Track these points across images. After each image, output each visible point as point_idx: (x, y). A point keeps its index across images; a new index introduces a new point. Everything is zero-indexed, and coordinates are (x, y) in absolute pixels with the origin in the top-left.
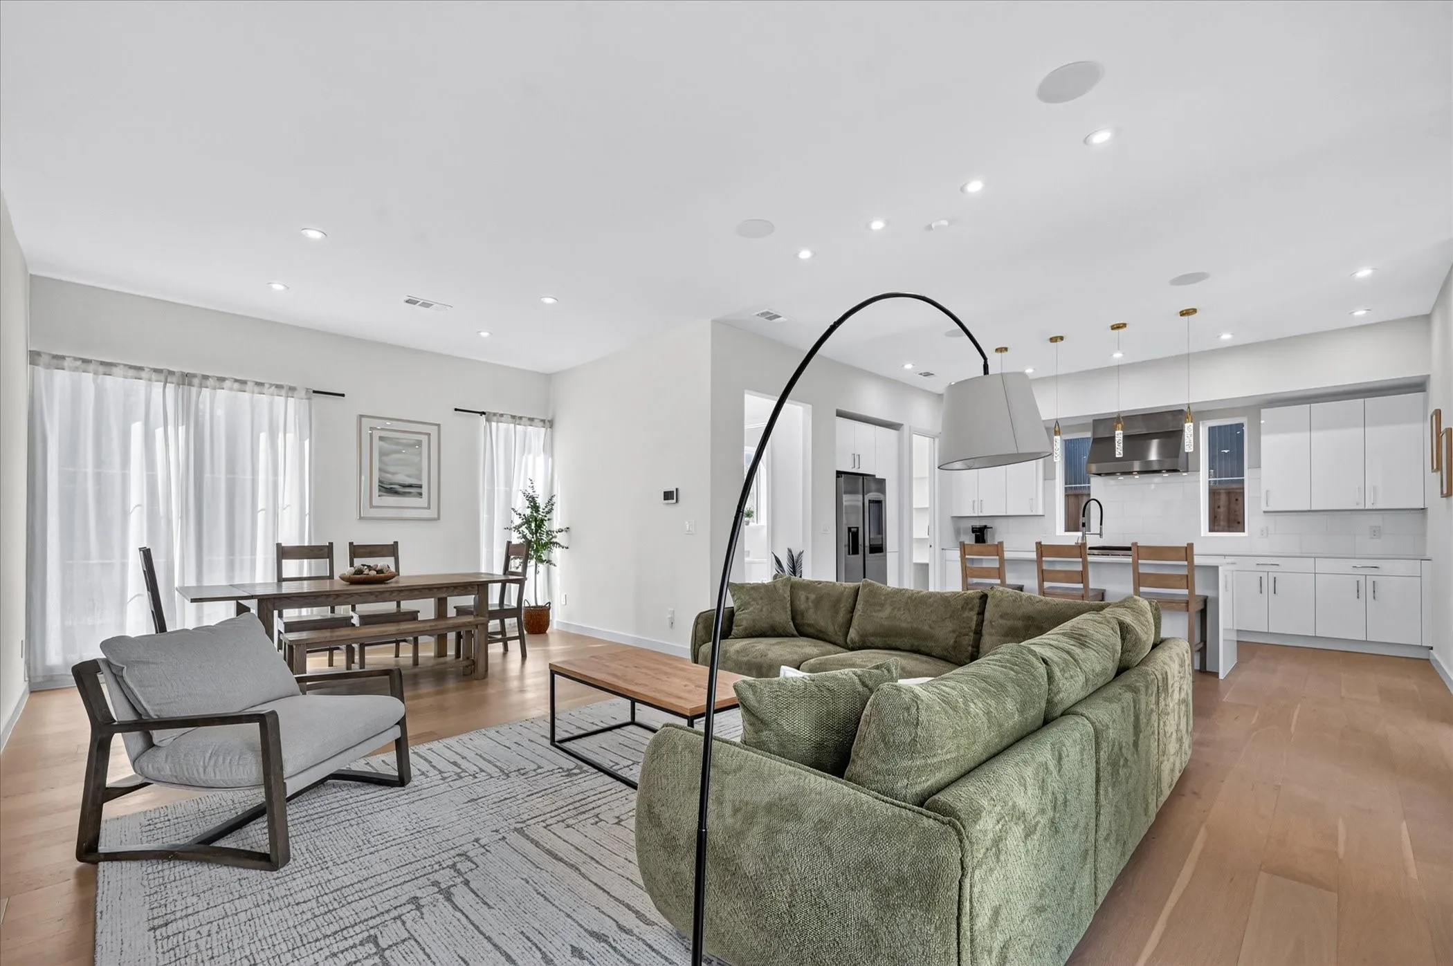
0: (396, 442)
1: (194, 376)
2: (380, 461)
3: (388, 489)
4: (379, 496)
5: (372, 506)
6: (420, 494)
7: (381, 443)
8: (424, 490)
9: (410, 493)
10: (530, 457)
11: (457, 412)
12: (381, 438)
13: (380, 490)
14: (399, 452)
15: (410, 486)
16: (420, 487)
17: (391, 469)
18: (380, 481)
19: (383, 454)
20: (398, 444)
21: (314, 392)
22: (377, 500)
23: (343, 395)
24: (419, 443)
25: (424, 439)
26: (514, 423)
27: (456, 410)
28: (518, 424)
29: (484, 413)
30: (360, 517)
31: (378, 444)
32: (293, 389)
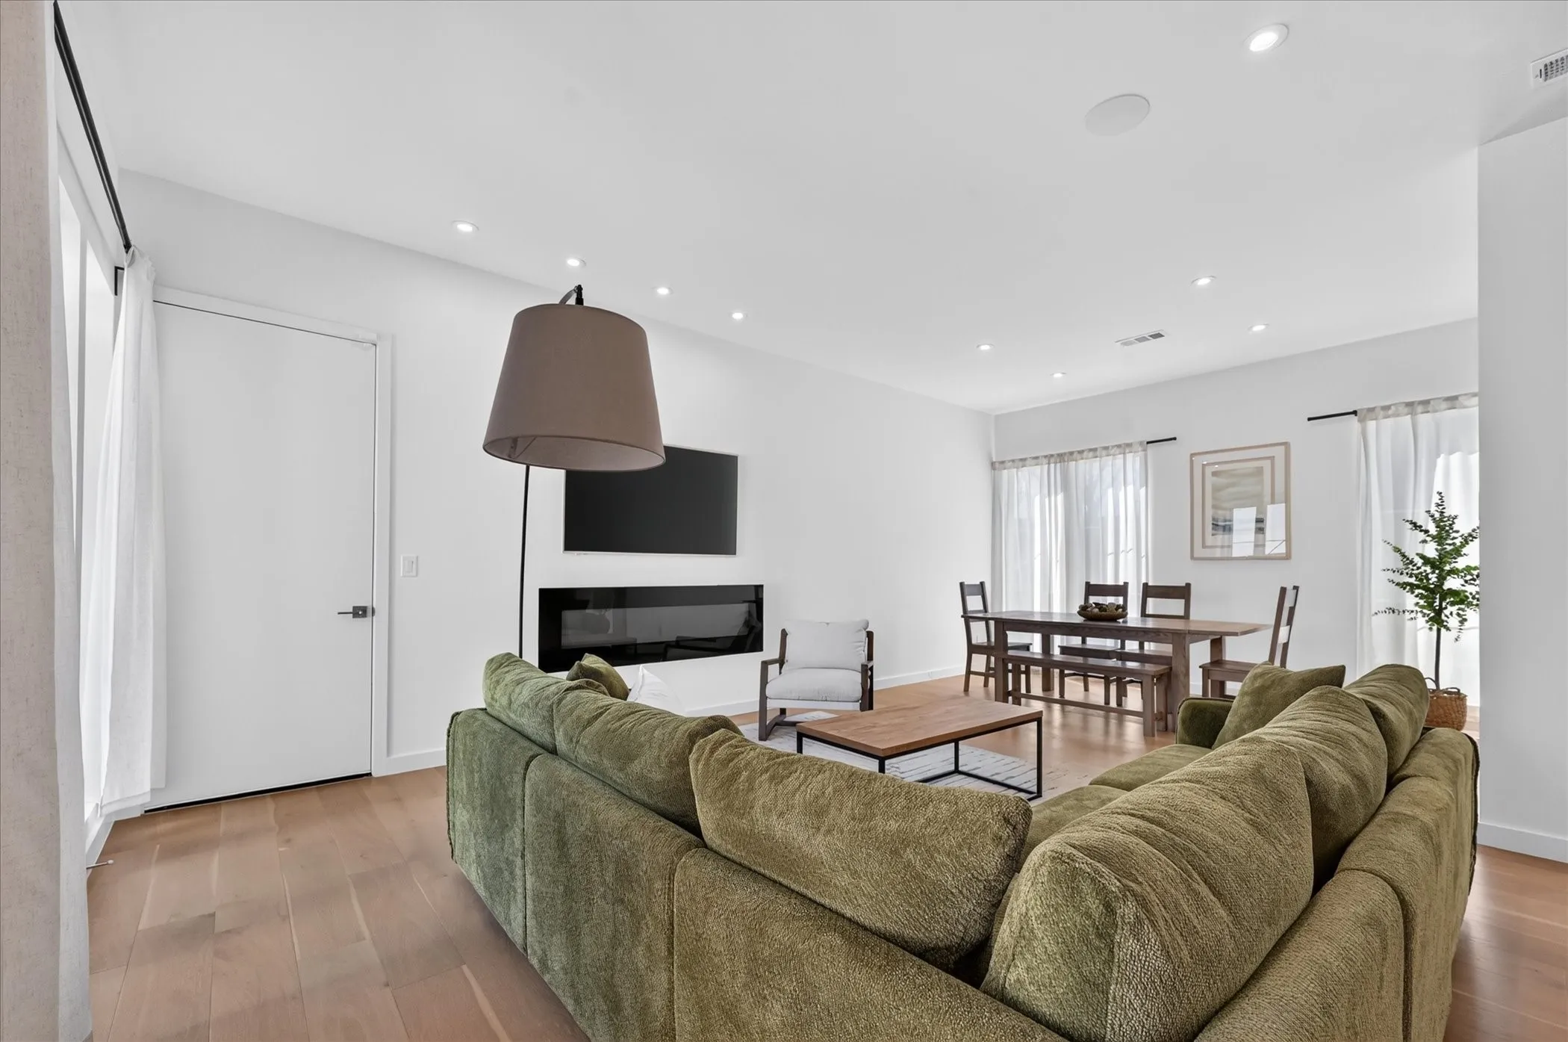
0: (1234, 474)
1: (1065, 454)
2: (1214, 498)
3: (1221, 529)
4: (1213, 535)
5: (1204, 546)
6: (1264, 528)
7: (1215, 478)
8: (1268, 524)
11: (1311, 421)
12: (1215, 474)
13: (1213, 530)
14: (1233, 485)
15: (1248, 521)
16: (1264, 520)
17: (1225, 504)
18: (1214, 519)
19: (1216, 489)
21: (1148, 443)
22: (1210, 540)
23: (1175, 439)
24: (1259, 471)
25: (1267, 464)
26: (1413, 414)
27: (1309, 419)
28: (1422, 413)
29: (1355, 413)
30: (1192, 557)
31: (1210, 480)
32: (1129, 445)
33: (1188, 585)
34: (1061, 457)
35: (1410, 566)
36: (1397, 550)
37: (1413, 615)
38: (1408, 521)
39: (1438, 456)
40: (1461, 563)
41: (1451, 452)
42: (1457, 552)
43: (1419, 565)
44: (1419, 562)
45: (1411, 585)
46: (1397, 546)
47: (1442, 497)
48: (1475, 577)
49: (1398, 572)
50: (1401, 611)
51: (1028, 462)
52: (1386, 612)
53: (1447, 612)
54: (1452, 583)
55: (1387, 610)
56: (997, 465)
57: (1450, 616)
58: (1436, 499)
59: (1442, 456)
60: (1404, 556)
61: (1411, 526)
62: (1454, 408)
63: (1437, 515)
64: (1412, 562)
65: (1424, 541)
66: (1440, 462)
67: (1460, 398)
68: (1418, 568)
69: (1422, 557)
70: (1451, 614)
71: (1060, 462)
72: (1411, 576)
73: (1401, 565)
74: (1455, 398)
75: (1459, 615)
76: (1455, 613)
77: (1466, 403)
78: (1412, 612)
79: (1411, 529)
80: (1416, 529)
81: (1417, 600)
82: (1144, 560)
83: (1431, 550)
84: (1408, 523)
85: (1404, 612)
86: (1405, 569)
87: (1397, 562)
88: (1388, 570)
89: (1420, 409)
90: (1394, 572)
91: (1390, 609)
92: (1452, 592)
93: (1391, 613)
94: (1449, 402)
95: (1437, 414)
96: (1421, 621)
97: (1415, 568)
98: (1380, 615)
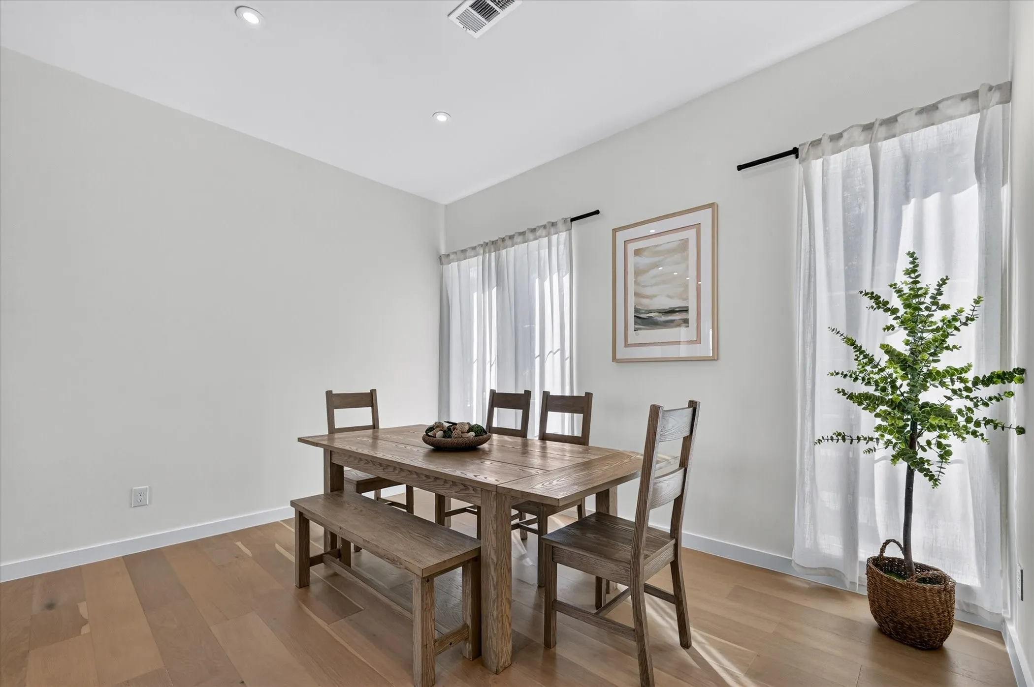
0: (655, 251)
2: (637, 284)
3: (644, 320)
4: (636, 331)
5: (627, 345)
6: (686, 321)
7: (637, 258)
8: (692, 315)
9: (672, 321)
10: (933, 202)
11: (742, 171)
12: (637, 252)
13: (636, 323)
15: (672, 311)
16: (685, 310)
17: (648, 291)
18: (635, 311)
19: (638, 273)
20: (658, 253)
21: (573, 220)
22: (633, 337)
23: (597, 212)
24: (684, 244)
25: (691, 234)
26: (871, 141)
27: (740, 168)
28: (886, 139)
29: (795, 152)
30: (614, 358)
31: (631, 259)
32: (553, 224)
33: (589, 396)
34: (496, 245)
35: (869, 368)
36: (852, 343)
37: (871, 445)
38: (866, 294)
39: (907, 199)
40: (946, 361)
41: (926, 194)
42: (940, 345)
43: (883, 364)
44: (883, 359)
45: (867, 396)
46: (849, 337)
47: (916, 259)
48: (970, 385)
49: (851, 376)
50: (855, 437)
51: (468, 254)
52: (832, 439)
53: (922, 441)
54: (933, 395)
55: (835, 437)
56: (443, 259)
57: (927, 447)
58: (904, 263)
59: (913, 201)
60: (859, 349)
61: (872, 303)
62: (933, 124)
63: (906, 290)
64: (871, 361)
65: (890, 328)
66: (909, 211)
67: (940, 106)
68: (882, 370)
69: (888, 350)
70: (929, 443)
71: (495, 251)
72: (868, 383)
73: (855, 367)
74: (934, 107)
75: (939, 445)
76: (934, 442)
77: (950, 112)
78: (871, 439)
79: (872, 307)
80: (879, 308)
81: (879, 421)
82: (567, 362)
83: (899, 340)
84: (866, 298)
85: (859, 439)
86: (861, 372)
87: (849, 362)
88: (837, 374)
89: (882, 131)
90: (845, 376)
91: (839, 434)
92: (929, 409)
93: (841, 441)
94: (924, 115)
95: (907, 137)
96: (883, 453)
97: (876, 370)
98: (825, 443)
